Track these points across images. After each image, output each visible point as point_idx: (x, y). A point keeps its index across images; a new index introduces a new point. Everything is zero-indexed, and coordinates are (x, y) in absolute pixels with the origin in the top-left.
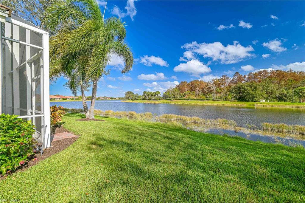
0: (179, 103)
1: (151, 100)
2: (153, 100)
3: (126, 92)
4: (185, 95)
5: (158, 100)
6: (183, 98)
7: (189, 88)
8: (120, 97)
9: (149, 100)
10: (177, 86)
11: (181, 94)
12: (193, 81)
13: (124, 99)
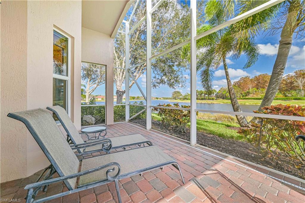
0: (247, 104)
1: (204, 99)
2: (208, 99)
3: (173, 92)
4: (248, 93)
5: (215, 100)
6: (247, 97)
7: (254, 85)
8: (165, 97)
9: (202, 99)
10: (234, 82)
11: (243, 92)
12: (259, 76)
13: (172, 99)
